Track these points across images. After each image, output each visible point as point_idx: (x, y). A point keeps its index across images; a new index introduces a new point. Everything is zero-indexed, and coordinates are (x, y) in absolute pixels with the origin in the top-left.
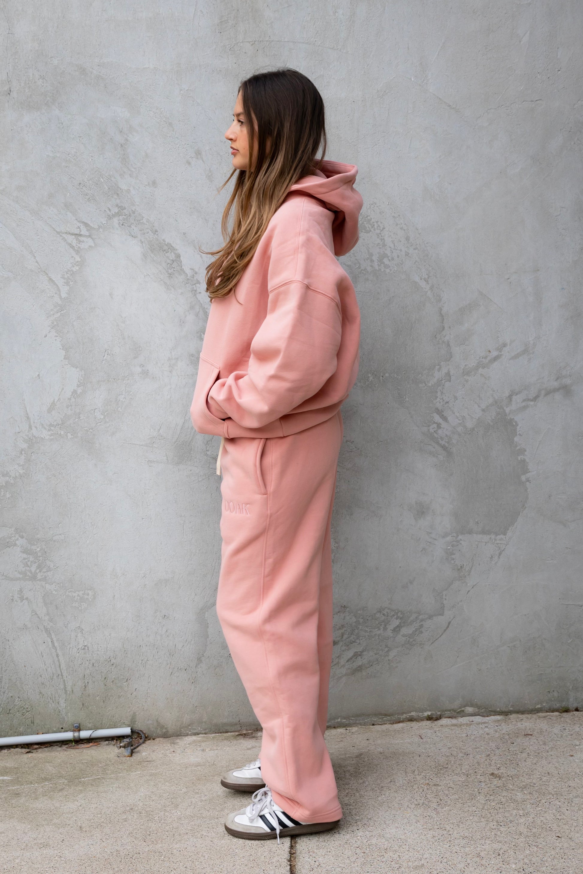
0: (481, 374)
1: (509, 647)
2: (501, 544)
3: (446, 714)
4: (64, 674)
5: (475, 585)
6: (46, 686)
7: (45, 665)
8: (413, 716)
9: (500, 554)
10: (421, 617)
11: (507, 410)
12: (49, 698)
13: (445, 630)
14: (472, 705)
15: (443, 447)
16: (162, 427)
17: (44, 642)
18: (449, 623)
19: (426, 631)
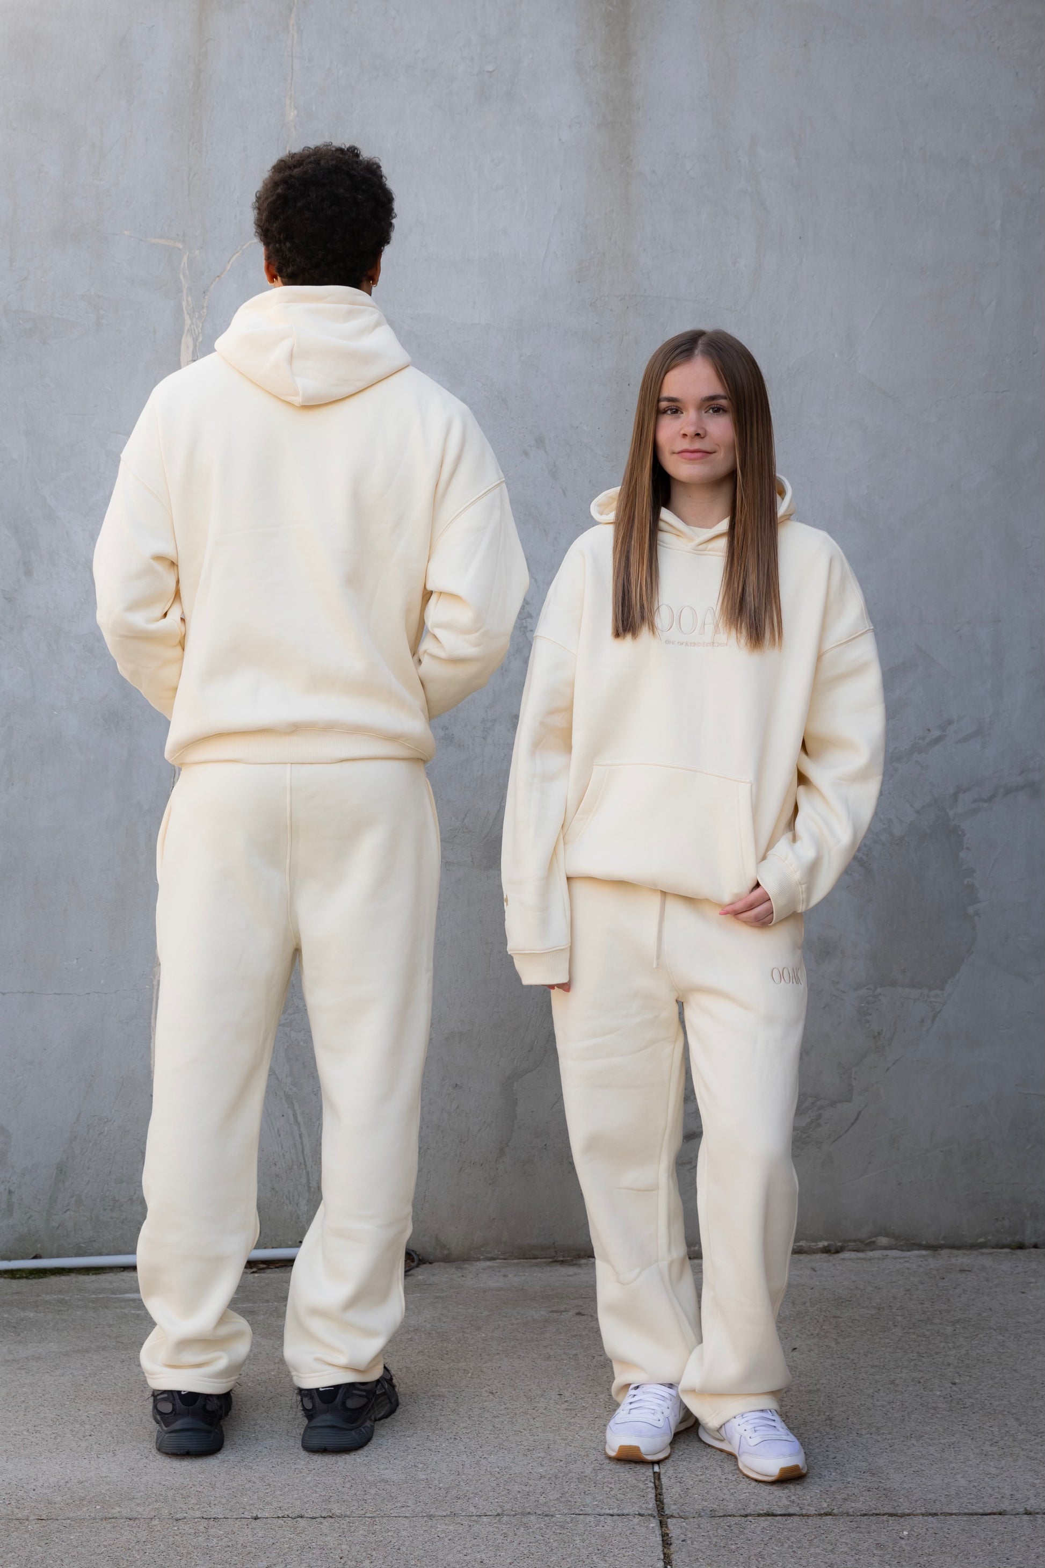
0: (916, 761)
1: (942, 1151)
2: (936, 1002)
3: (849, 1246)
4: (307, 1163)
5: (898, 1060)
6: (282, 1179)
7: (282, 1148)
8: (801, 1246)
9: (934, 1018)
10: (819, 1103)
11: (951, 813)
12: (285, 1197)
13: (853, 1124)
14: (887, 1235)
15: (859, 861)
16: (468, 815)
17: (283, 1116)
18: (859, 1113)
19: (826, 1123)
